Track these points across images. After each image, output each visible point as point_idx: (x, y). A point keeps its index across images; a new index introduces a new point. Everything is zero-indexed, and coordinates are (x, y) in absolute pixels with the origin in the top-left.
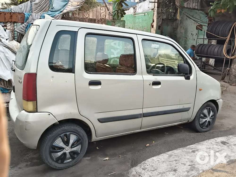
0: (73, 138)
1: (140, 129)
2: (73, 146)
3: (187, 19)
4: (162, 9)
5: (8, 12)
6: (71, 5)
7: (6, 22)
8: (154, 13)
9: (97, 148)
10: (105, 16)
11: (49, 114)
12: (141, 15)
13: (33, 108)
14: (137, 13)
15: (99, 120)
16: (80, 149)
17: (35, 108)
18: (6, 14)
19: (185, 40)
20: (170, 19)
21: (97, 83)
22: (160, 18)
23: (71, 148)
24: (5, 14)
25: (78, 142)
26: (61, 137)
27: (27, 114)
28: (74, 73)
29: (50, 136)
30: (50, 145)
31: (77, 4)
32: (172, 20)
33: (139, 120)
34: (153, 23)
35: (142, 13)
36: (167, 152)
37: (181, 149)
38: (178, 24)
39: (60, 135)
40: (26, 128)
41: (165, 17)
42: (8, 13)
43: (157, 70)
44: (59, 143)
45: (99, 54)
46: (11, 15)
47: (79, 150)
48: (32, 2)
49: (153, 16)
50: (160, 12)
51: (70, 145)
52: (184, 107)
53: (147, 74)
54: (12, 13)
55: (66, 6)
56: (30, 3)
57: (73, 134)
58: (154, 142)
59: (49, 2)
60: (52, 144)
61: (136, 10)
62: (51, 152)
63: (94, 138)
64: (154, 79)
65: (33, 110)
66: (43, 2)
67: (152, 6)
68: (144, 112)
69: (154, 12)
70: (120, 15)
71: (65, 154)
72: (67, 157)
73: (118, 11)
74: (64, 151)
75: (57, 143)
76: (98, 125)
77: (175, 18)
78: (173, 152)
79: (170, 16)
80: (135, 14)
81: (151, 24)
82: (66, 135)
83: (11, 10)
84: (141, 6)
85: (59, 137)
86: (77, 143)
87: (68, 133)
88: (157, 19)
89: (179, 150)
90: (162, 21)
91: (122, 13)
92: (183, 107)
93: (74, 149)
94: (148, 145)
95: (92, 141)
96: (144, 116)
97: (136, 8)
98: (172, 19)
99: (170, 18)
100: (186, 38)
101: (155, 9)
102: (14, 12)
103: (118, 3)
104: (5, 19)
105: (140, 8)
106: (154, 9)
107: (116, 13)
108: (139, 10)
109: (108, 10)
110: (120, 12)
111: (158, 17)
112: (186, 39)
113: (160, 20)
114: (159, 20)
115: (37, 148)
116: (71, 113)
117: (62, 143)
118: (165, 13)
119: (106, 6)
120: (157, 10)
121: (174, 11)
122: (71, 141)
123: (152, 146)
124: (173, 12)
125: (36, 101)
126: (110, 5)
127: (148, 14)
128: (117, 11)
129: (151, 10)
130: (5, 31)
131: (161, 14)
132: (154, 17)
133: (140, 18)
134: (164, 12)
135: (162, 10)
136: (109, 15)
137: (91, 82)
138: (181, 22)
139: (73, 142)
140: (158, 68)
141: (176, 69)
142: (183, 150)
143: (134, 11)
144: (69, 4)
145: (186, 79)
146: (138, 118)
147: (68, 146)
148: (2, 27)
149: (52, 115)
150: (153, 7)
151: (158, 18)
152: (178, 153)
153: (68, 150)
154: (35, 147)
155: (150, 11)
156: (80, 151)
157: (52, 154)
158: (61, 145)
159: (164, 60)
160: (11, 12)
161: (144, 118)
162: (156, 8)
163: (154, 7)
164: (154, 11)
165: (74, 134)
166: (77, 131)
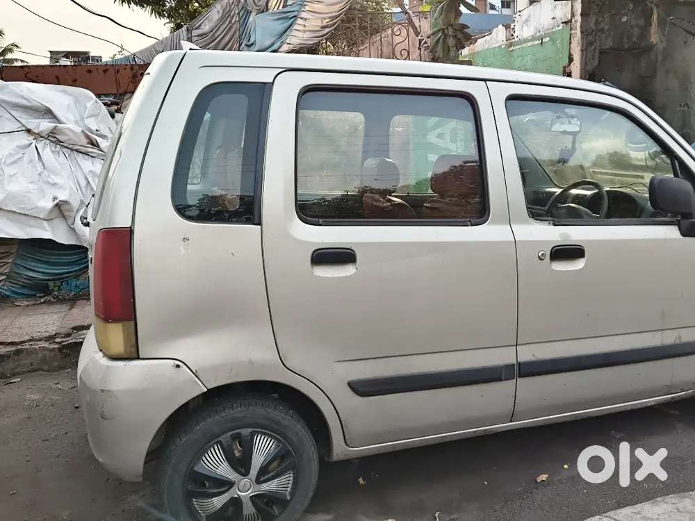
0: (263, 449)
1: (511, 421)
2: (265, 474)
3: (685, 42)
4: (597, 20)
5: (126, 65)
6: (301, 28)
7: (120, 95)
8: (571, 34)
9: (361, 481)
10: (408, 52)
11: (178, 366)
12: (530, 44)
13: (126, 346)
14: (516, 39)
15: (355, 386)
16: (290, 485)
17: (132, 346)
18: (121, 70)
19: (683, 111)
20: (626, 50)
21: (342, 256)
22: (593, 47)
23: (259, 481)
24: (118, 71)
25: (280, 462)
26: (220, 443)
27: (108, 366)
28: (260, 223)
29: (184, 441)
30: (187, 470)
31: (320, 24)
32: (634, 51)
33: (506, 387)
34: (569, 65)
35: (533, 38)
36: (615, 509)
37: (671, 499)
38: (657, 62)
39: (219, 436)
40: (103, 412)
41: (609, 43)
42: (125, 69)
43: (574, 207)
44: (216, 464)
45: (371, 162)
46: (134, 72)
47: (289, 489)
48: (193, 30)
49: (570, 43)
50: (594, 28)
51: (254, 472)
52: (680, 337)
53: (531, 220)
54: (138, 67)
55: (287, 33)
56: (185, 33)
57: (262, 433)
58: (566, 466)
59: (240, 27)
60: (193, 467)
61: (512, 32)
62: (189, 495)
63: (340, 449)
64: (559, 239)
65: (125, 351)
66: (221, 29)
67: (563, 11)
68: (522, 359)
69: (573, 32)
70: (451, 42)
71: (236, 502)
72: (245, 513)
73: (446, 32)
74: (234, 492)
75: (209, 464)
76: (352, 403)
77: (643, 45)
78: (639, 513)
79: (625, 40)
80: (511, 45)
81: (565, 67)
82: (238, 437)
83: (134, 58)
84: (529, 17)
85: (217, 443)
86: (279, 465)
87: (245, 432)
88: (582, 50)
89: (665, 506)
90: (599, 58)
91: (460, 35)
92: (676, 339)
93: (267, 487)
94: (544, 477)
95: (332, 459)
96: (522, 375)
97: (512, 27)
98: (635, 49)
99: (626, 46)
100: (687, 104)
101: (576, 21)
102: (142, 63)
103: (443, 7)
104: (118, 84)
105: (525, 25)
106: (570, 21)
107: (440, 37)
108: (523, 31)
109: (417, 34)
110: (450, 33)
111: (585, 46)
112: (686, 108)
113: (594, 55)
114: (590, 55)
115: (143, 480)
116: (251, 362)
117: (226, 464)
118: (607, 30)
119: (411, 22)
120: (581, 22)
121: (642, 22)
122: (258, 460)
123: (559, 480)
124: (637, 26)
125: (132, 323)
126: (422, 20)
127: (553, 40)
128: (443, 33)
129: (562, 25)
130: (113, 117)
131: (595, 35)
132: (572, 46)
133: (527, 54)
134: (606, 28)
135: (597, 23)
136: (420, 49)
137: (319, 251)
138: (667, 54)
139: (265, 463)
140: (578, 199)
141: (644, 198)
142: (680, 506)
143: (508, 35)
144: (296, 27)
145: (684, 235)
146: (502, 380)
147: (245, 474)
148: (103, 107)
149: (188, 370)
150: (569, 16)
151: (586, 50)
152: (660, 517)
153: (245, 489)
154: (138, 476)
155: (558, 28)
156: (293, 493)
157: (194, 500)
158: (221, 473)
159: (601, 173)
160: (134, 63)
161: (520, 381)
162: (578, 18)
163: (573, 15)
164: (571, 29)
165: (266, 434)
166: (278, 423)
